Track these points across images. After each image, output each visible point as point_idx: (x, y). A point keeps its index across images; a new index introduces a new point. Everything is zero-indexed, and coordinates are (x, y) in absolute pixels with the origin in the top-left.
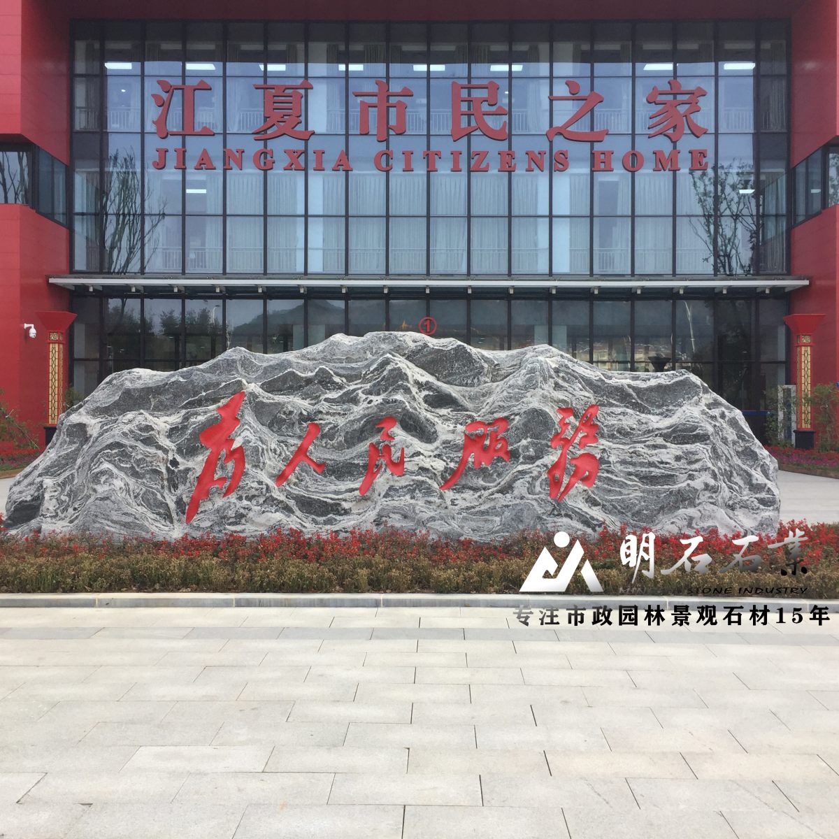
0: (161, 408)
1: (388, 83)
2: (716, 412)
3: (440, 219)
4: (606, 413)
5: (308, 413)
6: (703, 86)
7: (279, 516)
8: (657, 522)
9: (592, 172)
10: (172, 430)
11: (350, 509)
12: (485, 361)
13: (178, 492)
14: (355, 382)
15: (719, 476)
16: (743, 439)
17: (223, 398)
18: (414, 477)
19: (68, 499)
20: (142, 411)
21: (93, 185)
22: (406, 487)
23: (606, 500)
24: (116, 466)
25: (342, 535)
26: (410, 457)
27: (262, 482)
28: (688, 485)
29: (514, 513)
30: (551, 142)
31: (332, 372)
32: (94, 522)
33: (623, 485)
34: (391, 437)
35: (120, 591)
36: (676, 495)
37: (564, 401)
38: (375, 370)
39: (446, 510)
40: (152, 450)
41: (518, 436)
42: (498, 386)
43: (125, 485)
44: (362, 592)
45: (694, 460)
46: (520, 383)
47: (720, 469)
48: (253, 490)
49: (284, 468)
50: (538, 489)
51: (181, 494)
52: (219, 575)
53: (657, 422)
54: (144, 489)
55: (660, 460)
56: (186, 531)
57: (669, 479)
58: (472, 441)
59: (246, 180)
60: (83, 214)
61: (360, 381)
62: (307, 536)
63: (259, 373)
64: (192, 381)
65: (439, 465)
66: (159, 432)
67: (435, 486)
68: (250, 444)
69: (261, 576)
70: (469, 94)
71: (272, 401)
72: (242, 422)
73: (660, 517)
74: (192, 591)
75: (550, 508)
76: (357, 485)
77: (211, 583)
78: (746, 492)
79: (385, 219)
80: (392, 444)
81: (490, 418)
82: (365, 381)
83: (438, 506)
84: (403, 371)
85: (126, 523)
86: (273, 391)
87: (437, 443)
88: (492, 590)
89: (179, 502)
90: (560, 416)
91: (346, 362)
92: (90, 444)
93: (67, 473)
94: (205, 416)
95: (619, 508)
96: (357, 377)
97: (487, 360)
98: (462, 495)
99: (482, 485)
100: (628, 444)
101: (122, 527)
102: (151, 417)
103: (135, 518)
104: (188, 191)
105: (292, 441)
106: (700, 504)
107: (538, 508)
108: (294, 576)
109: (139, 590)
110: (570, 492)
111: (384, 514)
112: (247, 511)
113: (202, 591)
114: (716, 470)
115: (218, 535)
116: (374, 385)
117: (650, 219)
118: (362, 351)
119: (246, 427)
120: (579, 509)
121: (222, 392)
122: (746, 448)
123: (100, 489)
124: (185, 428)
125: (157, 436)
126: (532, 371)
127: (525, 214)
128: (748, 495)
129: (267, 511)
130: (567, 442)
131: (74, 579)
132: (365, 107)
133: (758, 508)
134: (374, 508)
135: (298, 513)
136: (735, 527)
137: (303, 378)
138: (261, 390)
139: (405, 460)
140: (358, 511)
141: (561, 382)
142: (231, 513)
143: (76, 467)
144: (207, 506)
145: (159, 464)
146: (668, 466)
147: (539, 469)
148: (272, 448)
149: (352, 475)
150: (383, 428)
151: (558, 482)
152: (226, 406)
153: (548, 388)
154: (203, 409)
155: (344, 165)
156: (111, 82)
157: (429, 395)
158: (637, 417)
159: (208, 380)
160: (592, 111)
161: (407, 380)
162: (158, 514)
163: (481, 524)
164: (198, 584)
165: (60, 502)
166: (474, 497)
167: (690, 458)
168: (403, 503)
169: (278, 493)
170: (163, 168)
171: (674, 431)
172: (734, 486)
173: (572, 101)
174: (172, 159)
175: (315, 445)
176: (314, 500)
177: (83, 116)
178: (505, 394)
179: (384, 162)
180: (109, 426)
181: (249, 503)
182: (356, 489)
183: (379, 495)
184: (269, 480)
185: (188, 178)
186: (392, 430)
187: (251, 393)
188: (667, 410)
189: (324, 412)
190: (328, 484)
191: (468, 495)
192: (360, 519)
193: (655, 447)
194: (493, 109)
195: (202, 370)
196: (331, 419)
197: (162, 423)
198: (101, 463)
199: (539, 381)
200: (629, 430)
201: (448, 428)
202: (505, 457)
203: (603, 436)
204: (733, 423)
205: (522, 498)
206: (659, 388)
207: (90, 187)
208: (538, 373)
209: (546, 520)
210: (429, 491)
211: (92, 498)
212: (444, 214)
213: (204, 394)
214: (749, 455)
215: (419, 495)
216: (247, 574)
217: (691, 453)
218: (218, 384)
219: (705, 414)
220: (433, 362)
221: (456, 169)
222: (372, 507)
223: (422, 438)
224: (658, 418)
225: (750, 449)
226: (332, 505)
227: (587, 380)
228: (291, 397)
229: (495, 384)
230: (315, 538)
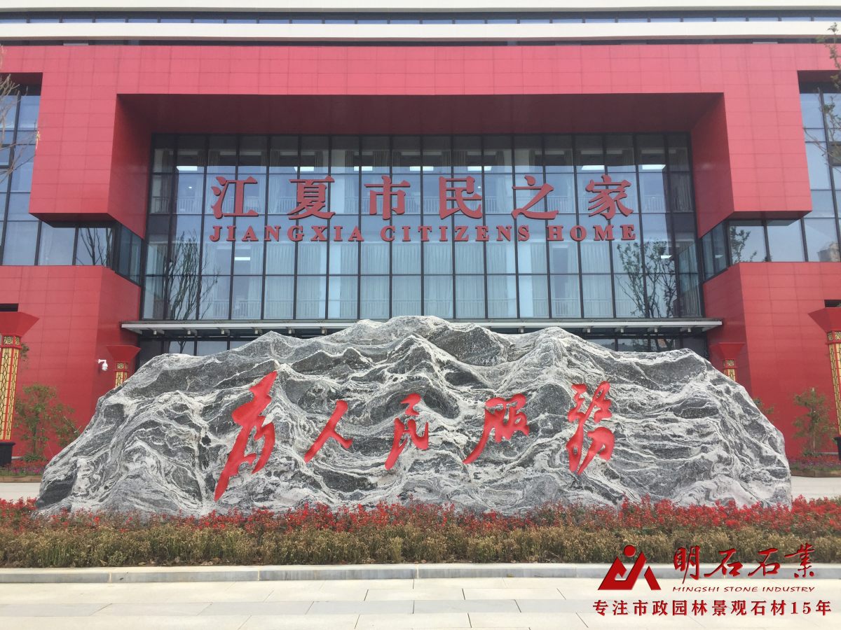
0: (198, 388)
1: (391, 177)
2: (721, 387)
3: (431, 277)
4: (617, 389)
5: (337, 391)
6: (629, 180)
7: (307, 491)
8: (674, 494)
9: (547, 241)
10: (206, 408)
11: (376, 484)
12: (501, 343)
13: (209, 469)
14: (381, 362)
15: (730, 449)
16: (750, 413)
17: (256, 378)
18: (438, 451)
19: (99, 478)
20: (178, 391)
21: (162, 254)
22: (430, 461)
23: (624, 473)
24: (149, 445)
25: (368, 510)
26: (434, 431)
27: (291, 458)
28: (702, 457)
29: (535, 486)
30: (515, 220)
31: (359, 353)
32: (124, 500)
33: (639, 458)
34: (416, 413)
35: (137, 565)
36: (691, 468)
37: (577, 378)
38: (400, 349)
39: (470, 484)
40: (185, 428)
41: (536, 411)
42: (514, 364)
43: (157, 462)
44: (395, 563)
45: (705, 433)
46: (536, 361)
47: (730, 441)
48: (282, 465)
49: (312, 444)
50: (558, 462)
51: (212, 471)
52: (244, 546)
53: (665, 397)
54: (175, 467)
55: (672, 434)
56: (214, 508)
57: (683, 451)
58: (492, 415)
59: (281, 250)
60: (153, 276)
61: (385, 361)
62: (334, 512)
63: (291, 354)
64: (227, 362)
65: (462, 439)
66: (193, 411)
67: (459, 459)
68: (281, 421)
69: (288, 547)
70: (452, 186)
71: (302, 380)
72: (273, 400)
73: (678, 489)
74: (214, 565)
75: (570, 481)
76: (383, 459)
77: (235, 555)
78: (757, 464)
79: (389, 277)
80: (417, 419)
81: (508, 394)
82: (391, 360)
83: (462, 480)
84: (426, 350)
85: (155, 500)
86: (304, 371)
87: (459, 419)
88: (533, 559)
89: (209, 480)
90: (575, 392)
91: (372, 344)
92: (126, 423)
93: (102, 452)
94: (239, 395)
95: (637, 480)
96: (383, 357)
97: (503, 342)
98: (485, 469)
99: (503, 459)
100: (640, 418)
101: (151, 505)
102: (185, 397)
103: (164, 496)
104: (236, 259)
105: (321, 418)
106: (715, 476)
107: (559, 481)
108: (324, 545)
109: (158, 564)
110: (589, 465)
111: (410, 488)
112: (275, 486)
113: (225, 564)
114: (728, 443)
115: (245, 512)
116: (399, 364)
117: (593, 276)
118: (387, 334)
119: (277, 404)
120: (599, 481)
121: (254, 372)
122: (753, 422)
123: (131, 466)
124: (218, 406)
125: (191, 414)
126: (547, 349)
127: (497, 273)
128: (759, 467)
129: (295, 487)
130: (583, 416)
131: (89, 552)
132: (374, 195)
133: (771, 480)
134: (400, 483)
135: (325, 488)
136: (751, 498)
137: (332, 358)
138: (292, 370)
139: (429, 434)
140: (383, 486)
141: (573, 360)
142: (260, 489)
143: (111, 446)
144: (236, 482)
145: (191, 442)
146: (680, 439)
147: (558, 442)
148: (302, 424)
149: (378, 450)
150: (407, 404)
151: (577, 455)
152: (259, 385)
153: (562, 364)
154: (237, 388)
155: (357, 237)
156: (181, 178)
157: (450, 373)
158: (647, 393)
159: (242, 361)
160: (545, 197)
161: (430, 359)
162: (187, 491)
163: (503, 498)
164: (220, 557)
165: (92, 480)
166: (495, 471)
167: (702, 432)
168: (427, 477)
169: (306, 469)
170: (218, 240)
171: (683, 406)
172: (745, 458)
173: (529, 191)
174: (225, 234)
175: (343, 421)
176: (341, 475)
177: (158, 203)
178: (522, 371)
179: (388, 235)
180: (145, 406)
181: (277, 478)
182: (383, 464)
183: (405, 469)
184: (298, 455)
185: (237, 248)
186: (416, 405)
187: (282, 372)
188: (675, 386)
189: (352, 389)
190: (355, 459)
191: (490, 468)
192: (385, 493)
193: (667, 421)
194: (471, 196)
195: (238, 353)
196: (358, 396)
197: (197, 402)
198: (135, 441)
199: (554, 359)
200: (640, 405)
201: (468, 404)
202: (524, 431)
203: (616, 411)
204: (738, 398)
205: (543, 471)
206: (666, 366)
207: (160, 255)
208: (552, 351)
209: (567, 493)
210: (453, 465)
211: (124, 476)
212: (435, 273)
213: (238, 374)
214: (756, 428)
215: (444, 469)
216: (273, 545)
217: (702, 426)
218: (252, 365)
219: (711, 389)
220: (453, 343)
221: (443, 240)
222: (397, 481)
223: (445, 413)
224: (667, 393)
225: (757, 423)
226: (359, 480)
227: (597, 358)
228: (321, 377)
229: (512, 363)
230: (342, 513)
